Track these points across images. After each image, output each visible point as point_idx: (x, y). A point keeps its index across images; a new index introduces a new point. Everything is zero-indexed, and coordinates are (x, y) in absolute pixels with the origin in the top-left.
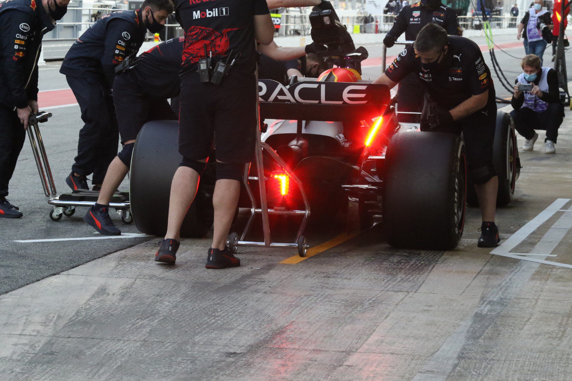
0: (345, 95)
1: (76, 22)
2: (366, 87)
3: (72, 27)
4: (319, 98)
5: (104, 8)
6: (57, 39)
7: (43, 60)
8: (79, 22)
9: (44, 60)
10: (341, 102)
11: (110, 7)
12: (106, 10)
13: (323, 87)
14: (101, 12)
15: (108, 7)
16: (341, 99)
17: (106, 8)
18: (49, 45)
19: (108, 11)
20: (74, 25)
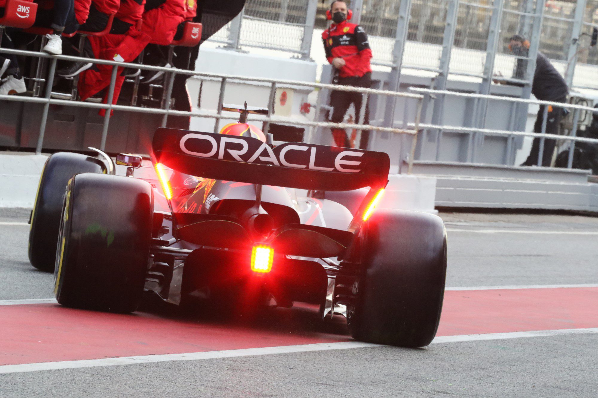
0: (338, 161)
1: (515, 130)
2: (363, 153)
3: (504, 139)
4: (307, 163)
5: (577, 103)
6: (468, 163)
7: (433, 207)
8: (518, 130)
9: (436, 208)
10: (331, 169)
11: (589, 103)
12: (581, 110)
13: (314, 150)
14: (568, 113)
15: (585, 103)
16: (332, 165)
17: (582, 105)
18: (449, 176)
19: (584, 112)
20: (509, 135)
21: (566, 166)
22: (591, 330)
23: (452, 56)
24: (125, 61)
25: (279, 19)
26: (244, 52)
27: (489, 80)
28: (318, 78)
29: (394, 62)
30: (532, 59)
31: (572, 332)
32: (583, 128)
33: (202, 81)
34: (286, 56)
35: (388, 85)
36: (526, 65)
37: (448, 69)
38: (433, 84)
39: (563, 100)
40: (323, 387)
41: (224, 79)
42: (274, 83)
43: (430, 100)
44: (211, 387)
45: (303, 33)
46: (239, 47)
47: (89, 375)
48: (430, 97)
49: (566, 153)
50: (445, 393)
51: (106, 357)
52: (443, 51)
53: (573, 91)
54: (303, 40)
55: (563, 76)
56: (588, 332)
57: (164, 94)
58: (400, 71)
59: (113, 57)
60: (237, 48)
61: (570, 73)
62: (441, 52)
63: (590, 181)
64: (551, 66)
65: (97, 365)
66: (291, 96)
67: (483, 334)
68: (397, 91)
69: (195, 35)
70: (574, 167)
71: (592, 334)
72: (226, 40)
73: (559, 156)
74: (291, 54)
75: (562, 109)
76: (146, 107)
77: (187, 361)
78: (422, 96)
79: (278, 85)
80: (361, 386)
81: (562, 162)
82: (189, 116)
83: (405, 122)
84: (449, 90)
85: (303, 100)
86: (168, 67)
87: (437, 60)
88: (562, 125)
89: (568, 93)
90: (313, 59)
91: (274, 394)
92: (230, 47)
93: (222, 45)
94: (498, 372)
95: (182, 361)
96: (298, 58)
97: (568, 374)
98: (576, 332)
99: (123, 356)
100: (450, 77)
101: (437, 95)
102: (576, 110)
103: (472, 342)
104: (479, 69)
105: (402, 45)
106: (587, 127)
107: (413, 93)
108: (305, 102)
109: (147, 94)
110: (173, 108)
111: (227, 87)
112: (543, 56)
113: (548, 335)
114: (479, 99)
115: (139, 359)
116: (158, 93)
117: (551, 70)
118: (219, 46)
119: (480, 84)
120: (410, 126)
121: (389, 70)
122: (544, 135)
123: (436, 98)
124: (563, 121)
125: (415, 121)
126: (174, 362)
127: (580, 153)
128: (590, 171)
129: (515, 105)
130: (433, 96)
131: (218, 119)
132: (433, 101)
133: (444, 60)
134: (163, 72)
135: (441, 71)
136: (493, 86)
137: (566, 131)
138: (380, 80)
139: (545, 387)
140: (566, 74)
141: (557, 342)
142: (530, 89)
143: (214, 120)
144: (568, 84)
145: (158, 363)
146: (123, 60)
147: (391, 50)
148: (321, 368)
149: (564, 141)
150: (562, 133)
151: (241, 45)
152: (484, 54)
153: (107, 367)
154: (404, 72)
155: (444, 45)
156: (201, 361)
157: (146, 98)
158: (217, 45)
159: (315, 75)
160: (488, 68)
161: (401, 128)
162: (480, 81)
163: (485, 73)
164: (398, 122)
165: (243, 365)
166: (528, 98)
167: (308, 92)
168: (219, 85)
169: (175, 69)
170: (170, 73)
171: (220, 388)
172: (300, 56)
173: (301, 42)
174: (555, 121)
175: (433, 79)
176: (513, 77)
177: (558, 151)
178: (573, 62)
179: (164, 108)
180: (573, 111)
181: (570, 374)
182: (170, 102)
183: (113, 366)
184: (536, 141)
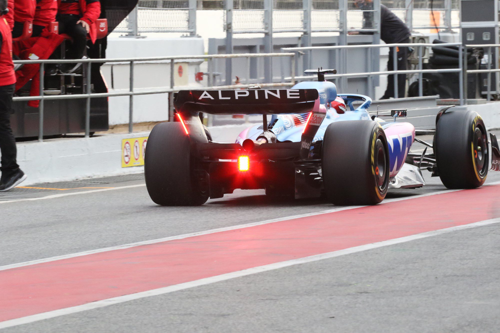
21: (417, 95)
22: (469, 226)
23: (312, 17)
24: (40, 59)
25: (157, 6)
26: (143, 37)
27: (345, 33)
28: (206, 50)
29: (266, 28)
30: (377, 11)
31: (455, 230)
32: (426, 61)
33: (112, 66)
34: (177, 36)
35: (263, 49)
36: (373, 16)
37: (310, 28)
38: (300, 42)
39: (407, 41)
40: (268, 302)
41: (132, 62)
42: (172, 60)
43: (299, 56)
44: (178, 315)
45: (188, 15)
46: (138, 34)
47: (78, 319)
48: (299, 53)
49: (416, 84)
50: (367, 293)
51: (87, 302)
52: (304, 14)
53: (414, 32)
54: (188, 21)
55: (404, 21)
56: (467, 227)
57: (84, 81)
58: (271, 35)
59: (28, 56)
60: (137, 35)
61: (409, 18)
62: (303, 15)
63: (439, 104)
64: (392, 14)
65: (82, 310)
66: (186, 68)
67: (384, 241)
68: (272, 52)
69: (102, 28)
70: (424, 95)
71: (471, 229)
72: (127, 30)
73: (411, 87)
74: (181, 34)
75: (407, 48)
76: (70, 94)
77: (153, 296)
78: (293, 54)
79: (176, 61)
80: (298, 297)
81: (414, 91)
82: (106, 96)
83: (283, 77)
84: (313, 45)
85: (196, 70)
86: (85, 59)
87: (301, 22)
88: (409, 61)
89: (410, 35)
90: (200, 35)
91: (230, 313)
92: (131, 35)
93: (124, 34)
94: (404, 270)
95: (149, 297)
96: (187, 36)
97: (460, 264)
98: (458, 229)
99: (101, 300)
103: (377, 248)
104: (335, 25)
105: (270, 14)
107: (286, 52)
108: (198, 72)
109: (69, 83)
110: (93, 92)
111: (135, 68)
112: (385, 7)
113: (436, 234)
114: (340, 49)
115: (114, 301)
116: (79, 81)
117: (393, 18)
118: (122, 35)
119: (338, 37)
120: (287, 80)
121: (262, 35)
122: (396, 72)
123: (304, 53)
124: (409, 59)
125: (290, 75)
126: (143, 299)
127: (427, 82)
128: (438, 96)
129: (369, 50)
130: (301, 52)
131: (131, 96)
132: (301, 57)
133: (306, 21)
134: (81, 64)
136: (349, 37)
137: (413, 66)
138: (256, 45)
139: (445, 276)
140: (406, 19)
141: (444, 239)
142: (379, 36)
143: (128, 97)
144: (408, 27)
145: (130, 301)
146: (37, 58)
147: (262, 20)
148: (262, 287)
149: (413, 74)
150: (410, 69)
151: (140, 32)
152: (338, 12)
153: (91, 310)
154: (275, 35)
156: (164, 295)
157: (70, 87)
158: (120, 34)
159: (203, 48)
160: (342, 23)
161: (280, 82)
163: (341, 27)
164: (276, 78)
165: (199, 293)
166: (378, 43)
167: (199, 64)
168: (128, 68)
169: (89, 59)
170: (87, 63)
171: (185, 314)
172: (189, 34)
173: (188, 22)
174: (403, 59)
175: (299, 38)
176: (363, 28)
177: (409, 83)
178: (410, 8)
179: (86, 93)
180: (416, 48)
181: (462, 263)
182: (90, 86)
183: (95, 309)
184: (391, 78)
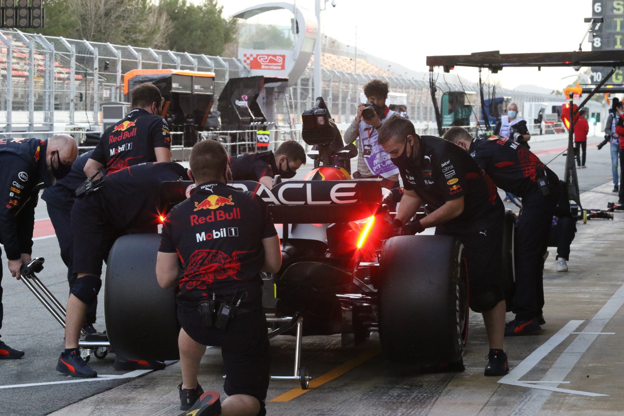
0: (333, 194)
2: (355, 184)
5: (77, 130)
10: (329, 202)
11: (83, 129)
12: (80, 133)
13: (309, 186)
16: (329, 199)
17: (80, 130)
19: (81, 134)
100: (13, 126)
101: (7, 135)
102: (77, 133)
106: (84, 141)
135: (8, 123)
155: (7, 110)
162: (28, 125)
